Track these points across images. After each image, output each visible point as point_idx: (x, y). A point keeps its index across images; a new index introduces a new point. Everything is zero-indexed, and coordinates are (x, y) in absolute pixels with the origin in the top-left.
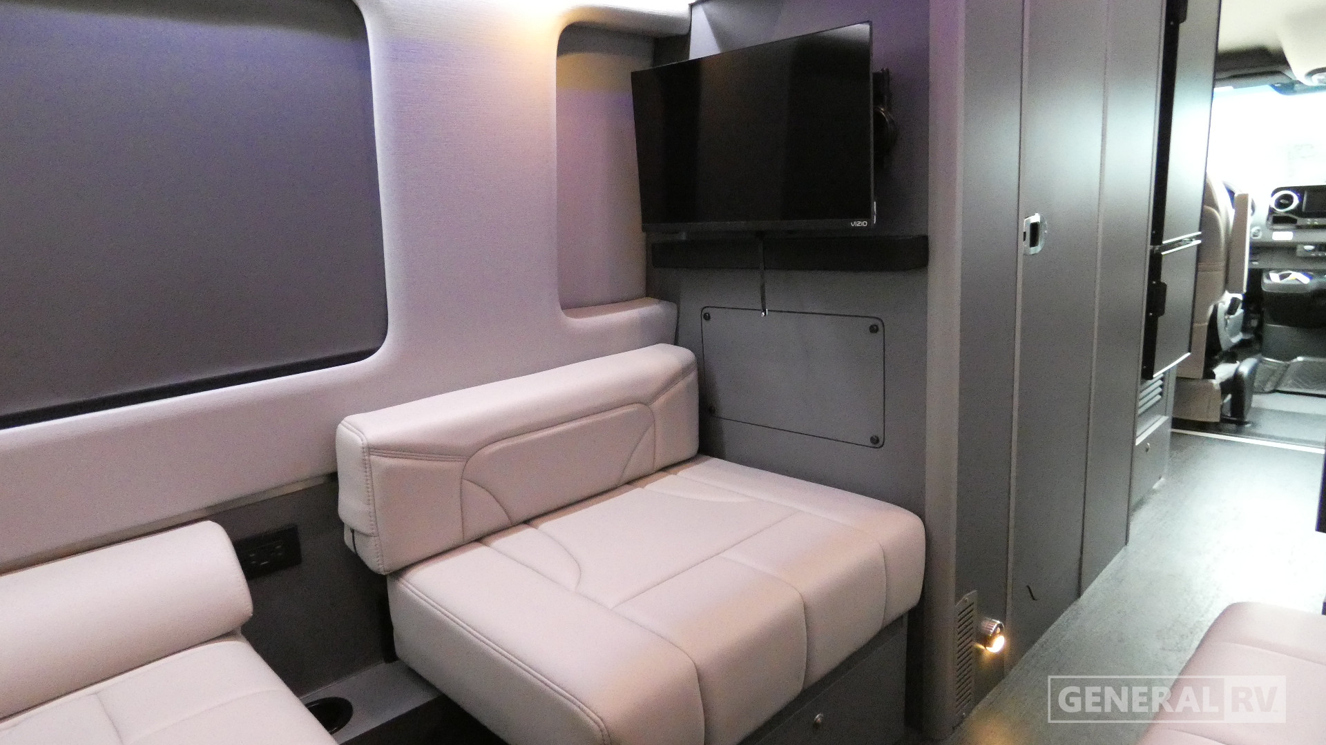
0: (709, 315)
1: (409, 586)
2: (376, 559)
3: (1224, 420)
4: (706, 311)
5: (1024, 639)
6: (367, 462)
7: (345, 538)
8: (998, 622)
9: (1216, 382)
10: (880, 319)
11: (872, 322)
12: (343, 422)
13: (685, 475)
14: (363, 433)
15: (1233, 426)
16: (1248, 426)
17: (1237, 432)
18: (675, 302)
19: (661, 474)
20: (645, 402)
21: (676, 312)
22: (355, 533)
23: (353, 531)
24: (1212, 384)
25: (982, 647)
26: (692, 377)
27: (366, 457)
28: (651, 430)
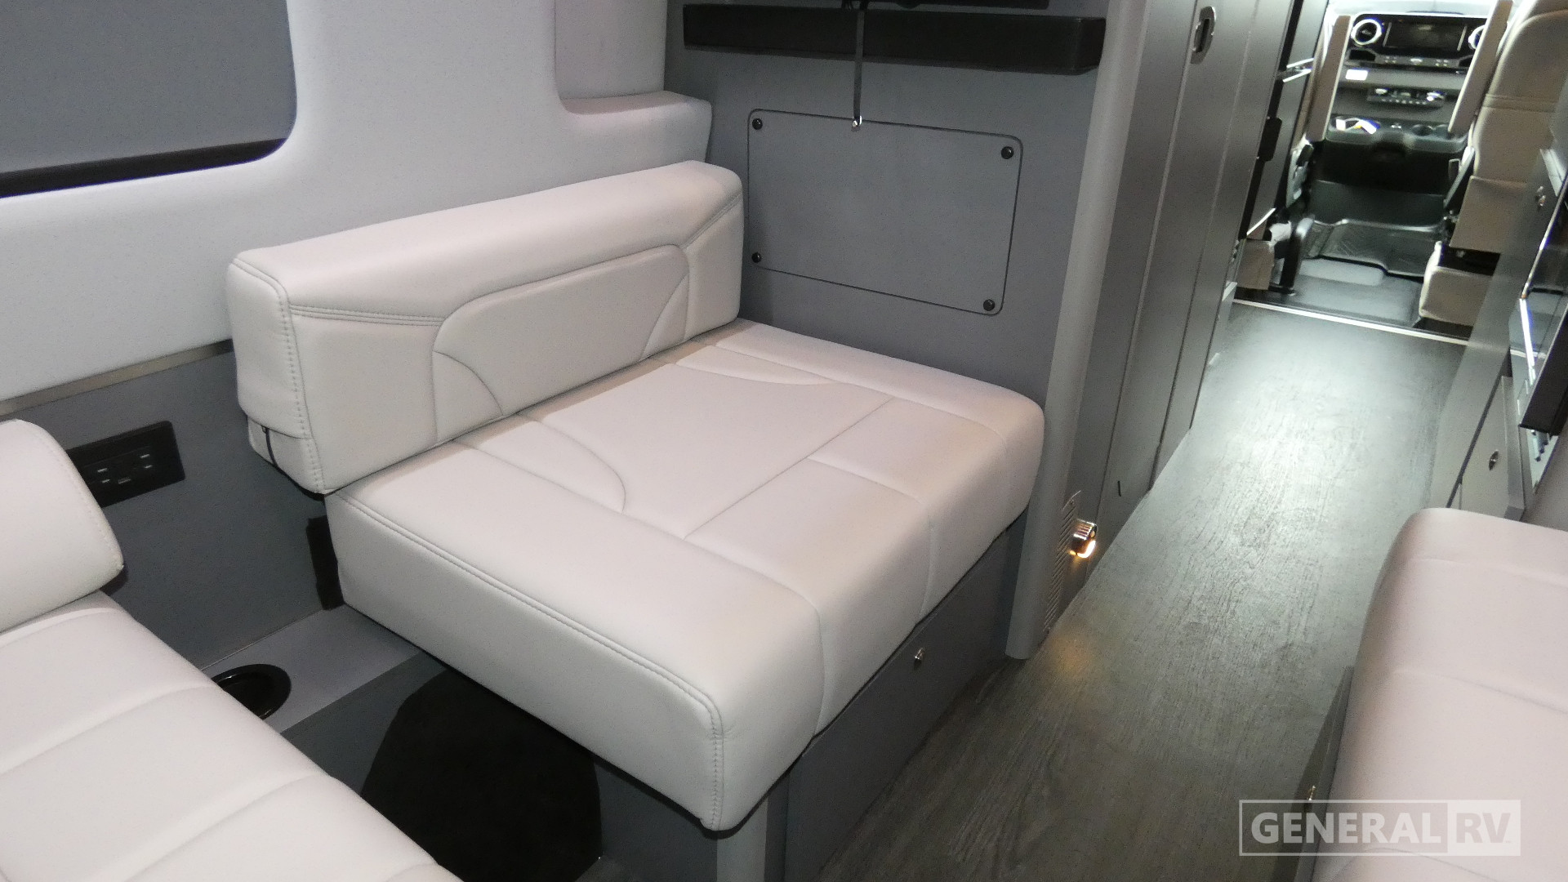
0: (760, 121)
1: (365, 508)
2: (312, 472)
3: (1272, 289)
4: (756, 115)
5: (1106, 538)
6: (288, 326)
7: (252, 439)
8: (1093, 524)
9: (1271, 244)
10: (1015, 138)
11: (1004, 142)
12: (236, 260)
13: (729, 346)
14: (277, 280)
15: (1278, 295)
16: (1292, 295)
17: (1282, 302)
18: (707, 99)
19: (693, 344)
20: (677, 244)
21: (709, 113)
22: (271, 434)
23: (267, 430)
24: (1268, 246)
25: (1073, 553)
26: (737, 211)
27: (287, 319)
28: (684, 282)
